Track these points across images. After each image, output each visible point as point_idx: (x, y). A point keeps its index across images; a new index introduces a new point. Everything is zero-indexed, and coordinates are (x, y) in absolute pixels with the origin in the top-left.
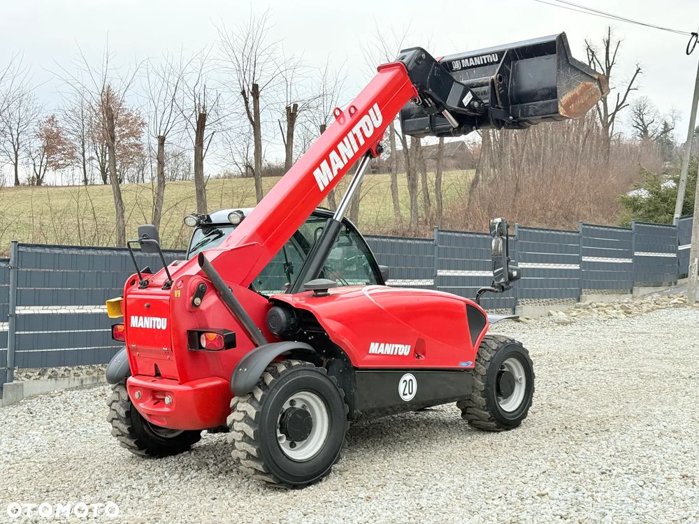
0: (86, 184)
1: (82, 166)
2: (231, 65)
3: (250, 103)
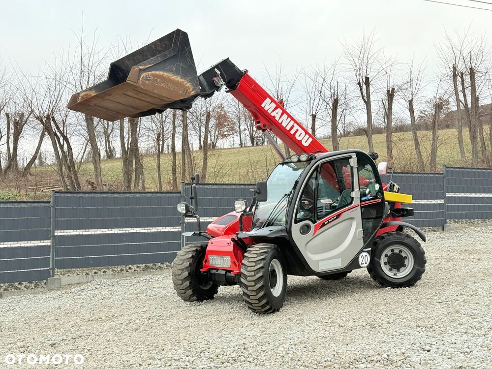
0: (242, 146)
1: (239, 135)
2: (351, 67)
3: (363, 90)
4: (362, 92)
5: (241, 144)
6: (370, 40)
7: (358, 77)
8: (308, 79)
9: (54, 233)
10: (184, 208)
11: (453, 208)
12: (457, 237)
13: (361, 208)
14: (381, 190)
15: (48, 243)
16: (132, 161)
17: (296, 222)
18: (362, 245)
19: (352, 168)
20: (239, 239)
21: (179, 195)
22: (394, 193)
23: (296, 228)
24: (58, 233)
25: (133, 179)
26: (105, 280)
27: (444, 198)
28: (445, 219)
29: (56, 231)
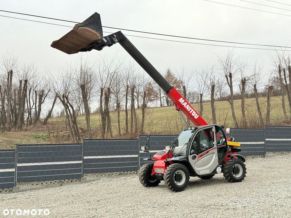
0: (161, 106)
1: (160, 100)
2: (222, 67)
3: (229, 79)
4: (228, 81)
5: (161, 105)
6: (232, 53)
7: (225, 73)
8: (198, 75)
9: (83, 157)
10: (144, 148)
11: (269, 146)
12: (269, 160)
13: (217, 149)
14: (226, 141)
15: (81, 162)
16: (106, 119)
17: (190, 155)
18: (218, 164)
19: (213, 132)
20: (167, 161)
21: (137, 140)
22: (232, 142)
23: (190, 157)
24: (85, 158)
25: (106, 128)
26: (106, 179)
27: (265, 141)
28: (265, 152)
29: (84, 157)
